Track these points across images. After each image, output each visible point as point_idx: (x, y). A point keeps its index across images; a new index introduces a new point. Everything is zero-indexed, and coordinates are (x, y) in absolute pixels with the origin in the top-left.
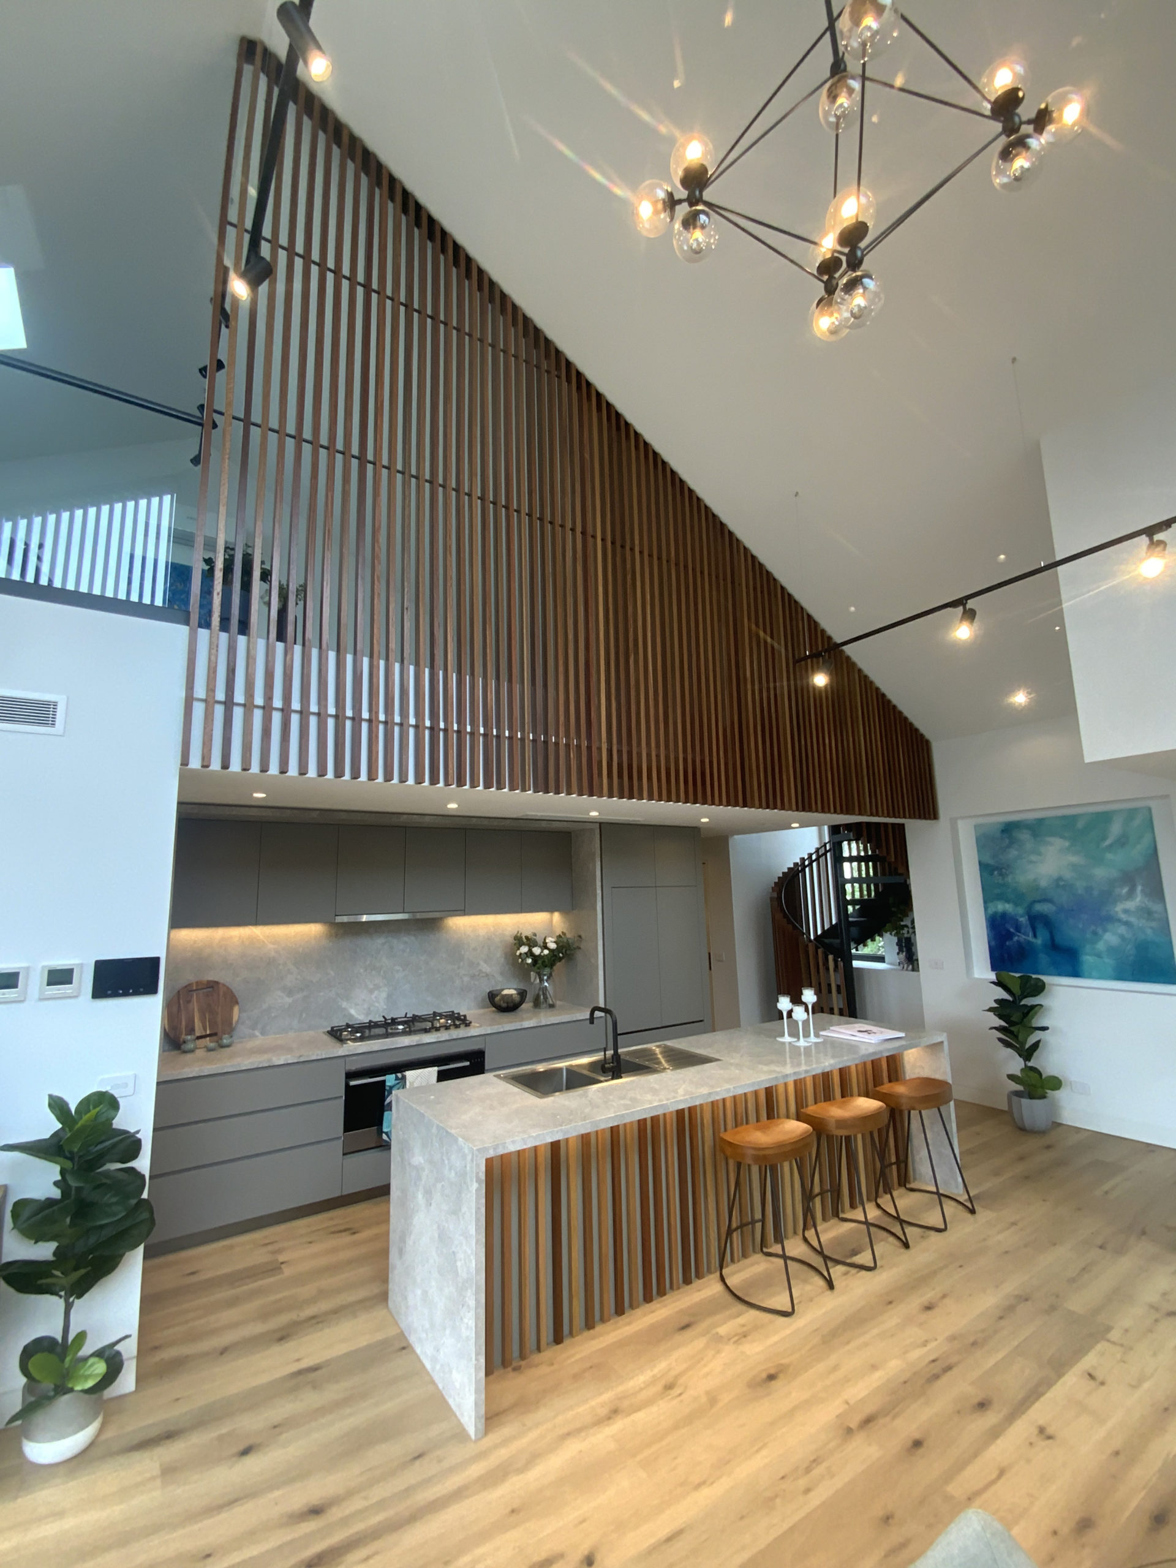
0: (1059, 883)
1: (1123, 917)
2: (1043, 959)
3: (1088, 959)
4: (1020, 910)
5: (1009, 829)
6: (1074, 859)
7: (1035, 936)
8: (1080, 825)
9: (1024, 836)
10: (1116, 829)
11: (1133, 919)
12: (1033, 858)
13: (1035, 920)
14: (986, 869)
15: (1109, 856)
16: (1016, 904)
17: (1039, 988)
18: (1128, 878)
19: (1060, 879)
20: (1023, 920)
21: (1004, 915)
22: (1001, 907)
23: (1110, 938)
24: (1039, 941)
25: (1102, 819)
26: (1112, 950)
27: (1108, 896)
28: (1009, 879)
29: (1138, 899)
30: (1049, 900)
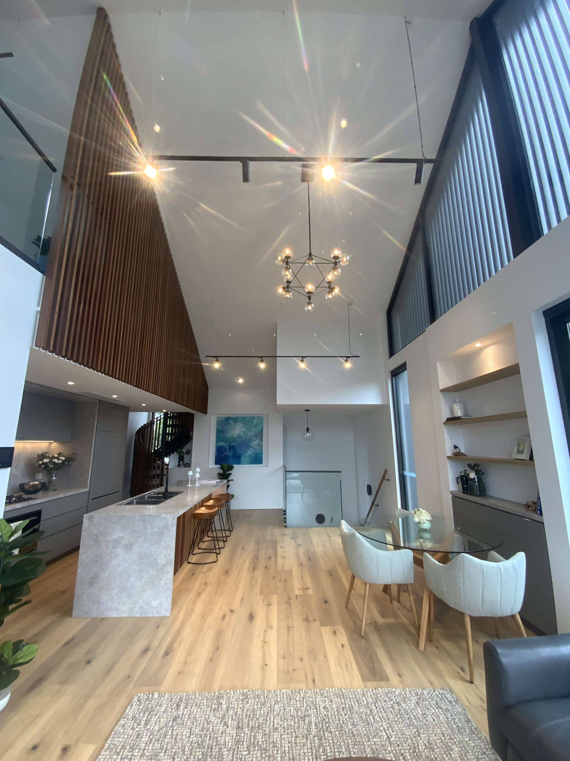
0: (239, 437)
1: (253, 446)
2: (231, 459)
3: (243, 459)
4: (227, 445)
5: (228, 419)
6: (244, 430)
7: (230, 453)
8: (247, 419)
9: (231, 421)
10: (255, 422)
11: (255, 447)
12: (233, 429)
13: (232, 448)
14: (218, 431)
15: (253, 429)
16: (226, 443)
17: (231, 468)
18: (256, 436)
19: (239, 435)
20: (227, 448)
21: (222, 446)
22: (221, 444)
23: (249, 452)
24: (231, 454)
25: (253, 418)
26: (249, 455)
27: (250, 441)
28: (225, 435)
29: (258, 441)
30: (235, 442)
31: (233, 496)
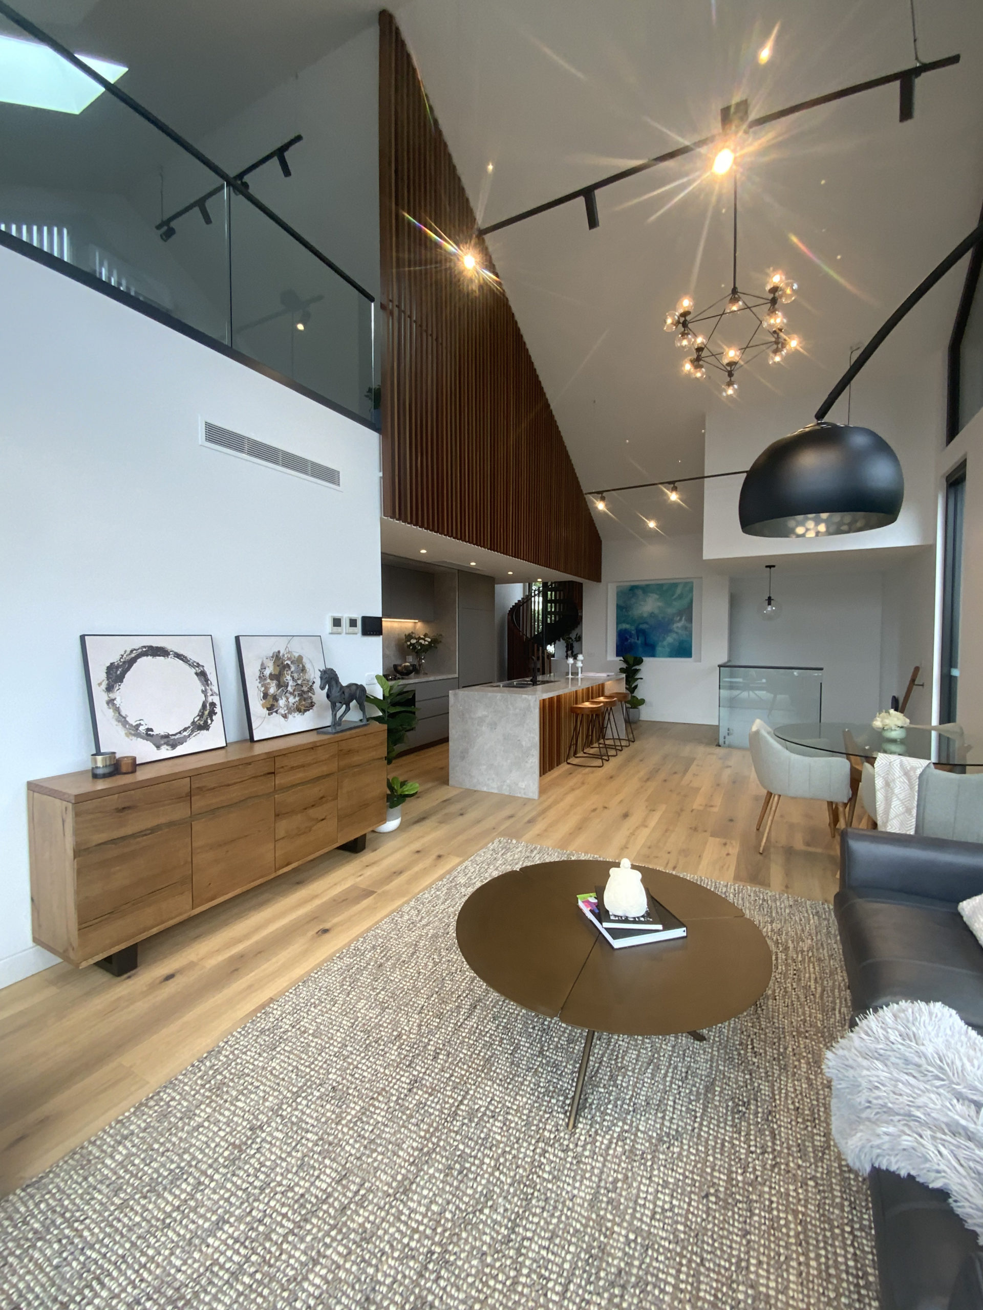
0: (652, 615)
1: (675, 630)
2: (640, 649)
3: (659, 649)
4: (633, 628)
5: (633, 589)
6: (660, 604)
7: (638, 639)
8: (664, 588)
9: (640, 592)
10: (679, 591)
11: (680, 631)
12: (642, 603)
13: (641, 632)
14: (619, 608)
15: (675, 603)
16: (632, 625)
17: (640, 662)
18: (680, 613)
19: (652, 613)
20: (634, 632)
21: (626, 630)
22: (625, 626)
23: (670, 639)
24: (639, 642)
25: (674, 586)
26: (669, 644)
27: (671, 621)
28: (630, 613)
29: (683, 623)
30: (647, 623)
31: (642, 702)
